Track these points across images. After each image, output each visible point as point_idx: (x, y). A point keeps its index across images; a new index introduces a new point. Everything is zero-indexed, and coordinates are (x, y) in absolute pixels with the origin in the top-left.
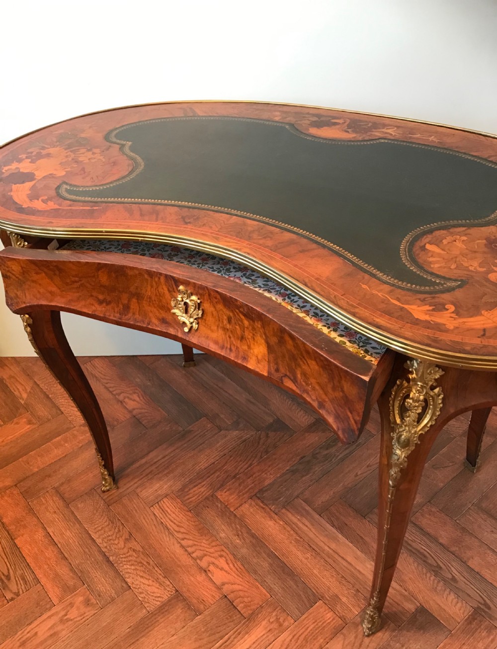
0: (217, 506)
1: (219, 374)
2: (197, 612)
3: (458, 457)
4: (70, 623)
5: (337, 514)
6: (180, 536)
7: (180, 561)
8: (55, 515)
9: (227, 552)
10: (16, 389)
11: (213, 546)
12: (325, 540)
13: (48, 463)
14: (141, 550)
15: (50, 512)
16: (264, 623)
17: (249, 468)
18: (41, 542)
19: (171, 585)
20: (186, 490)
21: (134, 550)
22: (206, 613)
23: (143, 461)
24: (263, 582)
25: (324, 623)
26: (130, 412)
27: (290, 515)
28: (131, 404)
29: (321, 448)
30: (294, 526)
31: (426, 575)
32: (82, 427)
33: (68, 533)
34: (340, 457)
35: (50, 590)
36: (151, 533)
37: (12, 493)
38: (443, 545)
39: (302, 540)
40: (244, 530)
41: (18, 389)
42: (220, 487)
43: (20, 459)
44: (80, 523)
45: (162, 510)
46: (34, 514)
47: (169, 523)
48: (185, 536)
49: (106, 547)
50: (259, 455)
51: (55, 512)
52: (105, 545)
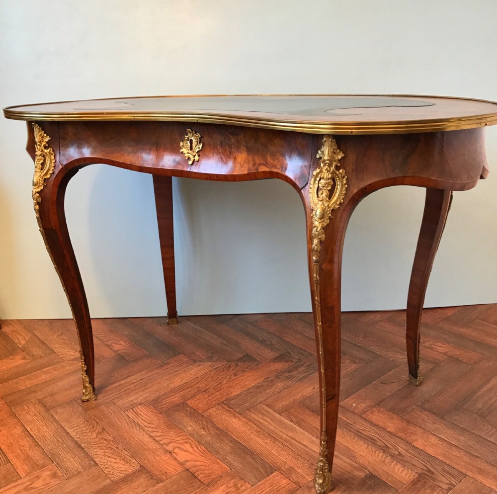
0: (187, 410)
1: (199, 328)
2: (159, 481)
3: (403, 376)
4: (35, 490)
5: (296, 414)
6: (150, 429)
7: (147, 446)
8: (35, 417)
9: (193, 440)
10: (15, 338)
11: (180, 436)
12: (283, 430)
13: (35, 384)
14: (112, 439)
15: (30, 415)
16: (222, 488)
17: (219, 386)
18: (17, 435)
19: (137, 462)
20: (159, 400)
21: (105, 440)
22: (168, 481)
23: (123, 382)
24: (224, 460)
25: (279, 487)
26: (116, 352)
27: (252, 415)
28: (116, 347)
29: (284, 372)
30: (256, 422)
31: (375, 453)
32: (70, 362)
33: (45, 429)
34: (299, 378)
35: (19, 467)
36: (123, 428)
38: (390, 433)
39: (262, 431)
40: (210, 426)
41: (18, 338)
42: (191, 398)
43: (10, 382)
44: (57, 422)
45: (136, 413)
46: (15, 416)
47: (140, 422)
48: (154, 429)
49: (79, 438)
50: (228, 377)
51: (35, 415)
52: (78, 436)
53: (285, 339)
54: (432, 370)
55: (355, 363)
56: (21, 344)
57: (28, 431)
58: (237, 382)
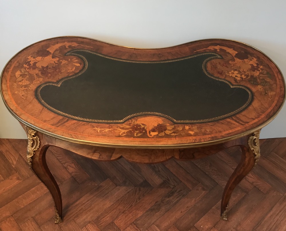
0: (115, 228)
10: (10, 159)
13: (29, 203)
17: (130, 208)
20: (99, 219)
23: (78, 202)
26: (70, 174)
28: (71, 170)
34: (174, 202)
37: (10, 220)
41: (11, 159)
42: (116, 218)
43: (14, 201)
50: (135, 201)
55: (204, 190)
56: (14, 165)
58: (141, 205)
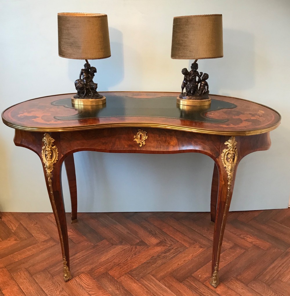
0: (108, 277)
3: (228, 258)
5: (168, 281)
6: (89, 290)
11: (105, 294)
12: (161, 292)
13: (24, 258)
15: (22, 279)
17: (126, 261)
18: (16, 292)
20: (93, 270)
27: (144, 281)
29: (162, 253)
30: (146, 286)
32: (42, 243)
33: (31, 288)
34: (170, 257)
36: (74, 288)
37: (3, 270)
39: (149, 292)
40: (121, 288)
41: (11, 226)
42: (110, 269)
43: (9, 256)
44: (37, 283)
45: (80, 279)
46: (14, 280)
47: (83, 285)
48: (91, 290)
49: (50, 294)
50: (131, 256)
51: (25, 279)
52: (50, 293)
53: (163, 230)
54: (243, 253)
55: (201, 248)
56: (13, 230)
57: (21, 289)
58: (136, 259)
